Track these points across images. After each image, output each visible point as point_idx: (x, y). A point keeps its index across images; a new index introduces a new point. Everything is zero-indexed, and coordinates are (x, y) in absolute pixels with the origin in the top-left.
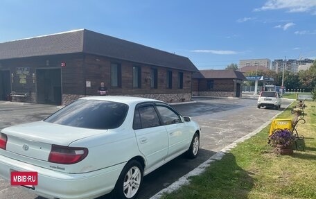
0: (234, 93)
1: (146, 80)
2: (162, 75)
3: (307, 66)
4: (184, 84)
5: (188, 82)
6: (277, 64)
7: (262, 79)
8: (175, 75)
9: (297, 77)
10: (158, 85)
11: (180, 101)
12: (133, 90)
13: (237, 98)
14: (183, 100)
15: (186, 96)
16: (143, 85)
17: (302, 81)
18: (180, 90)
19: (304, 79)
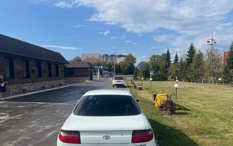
0: (89, 78)
1: (33, 71)
2: (44, 67)
3: (122, 59)
4: (60, 73)
5: (62, 71)
6: (105, 58)
7: (102, 67)
8: (53, 66)
9: (119, 66)
10: (42, 75)
11: (58, 86)
12: (24, 80)
13: (91, 81)
14: (60, 85)
15: (62, 82)
16: (31, 75)
17: (122, 68)
18: (57, 77)
19: (123, 67)
